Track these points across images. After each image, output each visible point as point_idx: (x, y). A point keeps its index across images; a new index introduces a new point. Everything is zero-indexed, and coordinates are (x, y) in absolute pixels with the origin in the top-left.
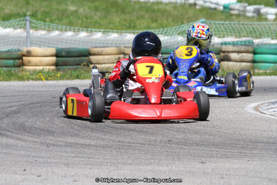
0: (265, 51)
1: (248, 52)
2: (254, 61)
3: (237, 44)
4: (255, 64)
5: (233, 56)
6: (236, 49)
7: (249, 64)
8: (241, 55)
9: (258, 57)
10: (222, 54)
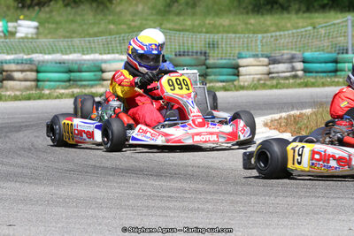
0: (50, 69)
1: (31, 71)
2: (37, 80)
3: (18, 63)
4: (39, 83)
5: (17, 75)
6: (19, 67)
7: (33, 83)
8: (24, 74)
9: (41, 76)
10: (4, 73)
